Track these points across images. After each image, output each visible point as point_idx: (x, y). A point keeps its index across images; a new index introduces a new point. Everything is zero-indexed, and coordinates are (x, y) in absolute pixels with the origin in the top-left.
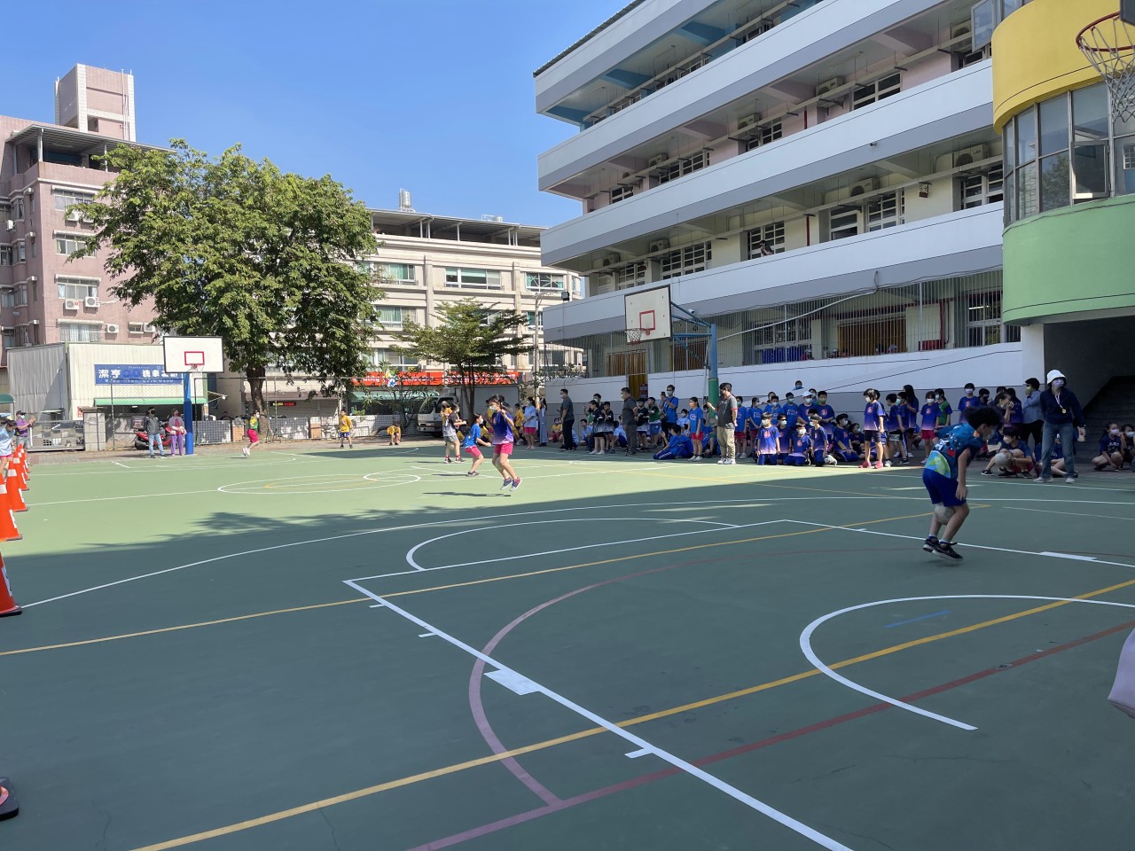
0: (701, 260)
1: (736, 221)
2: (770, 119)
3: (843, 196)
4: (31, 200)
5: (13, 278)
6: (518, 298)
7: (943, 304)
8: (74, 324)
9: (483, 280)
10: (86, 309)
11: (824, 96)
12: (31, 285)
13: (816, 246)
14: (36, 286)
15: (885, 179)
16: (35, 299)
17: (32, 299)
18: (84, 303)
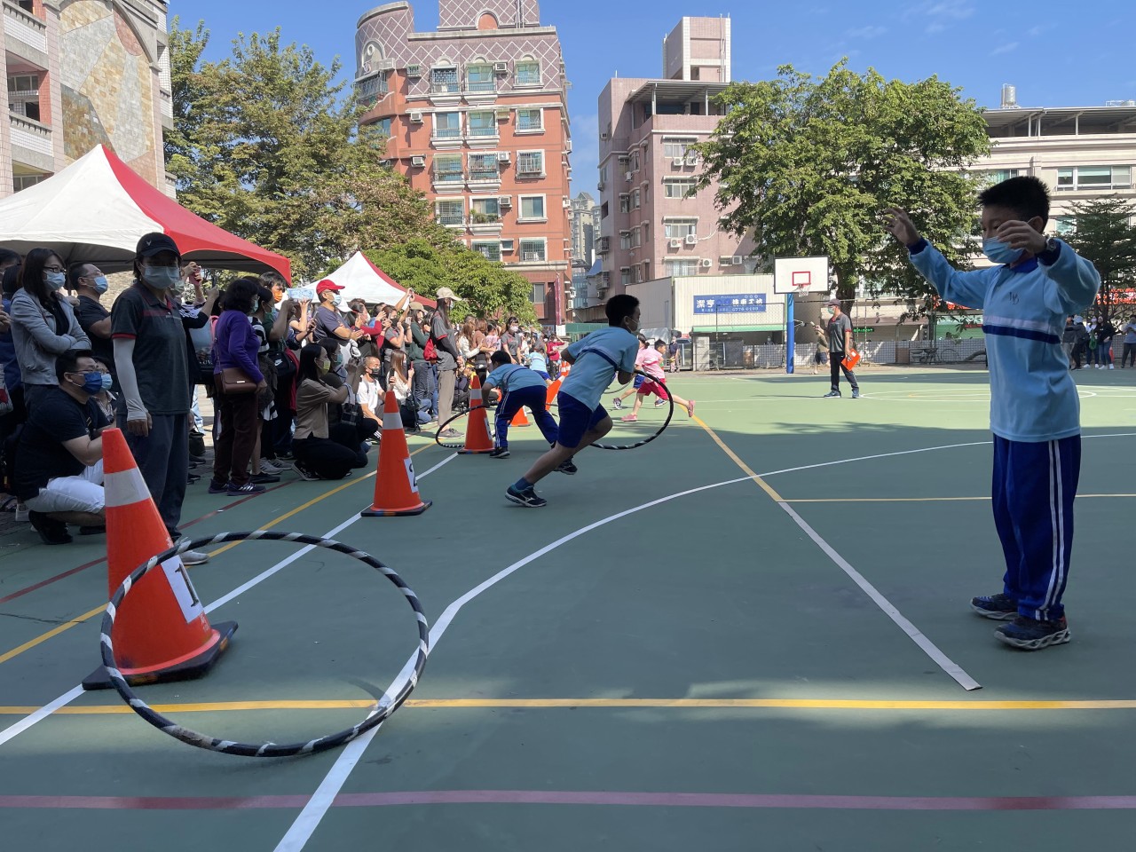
4: (645, 151)
5: (629, 223)
8: (676, 260)
9: (1107, 179)
10: (687, 247)
12: (644, 228)
14: (648, 228)
16: (647, 241)
17: (644, 240)
18: (685, 241)
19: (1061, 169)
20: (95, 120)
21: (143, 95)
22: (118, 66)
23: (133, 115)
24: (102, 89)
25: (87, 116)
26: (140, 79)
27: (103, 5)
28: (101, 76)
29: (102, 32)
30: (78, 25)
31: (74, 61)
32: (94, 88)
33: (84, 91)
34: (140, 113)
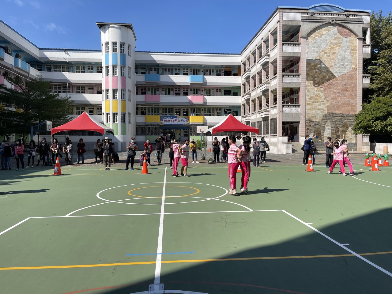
20: (323, 66)
21: (352, 50)
22: (339, 44)
23: (345, 58)
24: (328, 54)
25: (318, 66)
26: (351, 45)
27: (332, 27)
28: (328, 50)
29: (330, 35)
30: (316, 38)
31: (314, 50)
32: (323, 56)
33: (318, 58)
34: (350, 57)
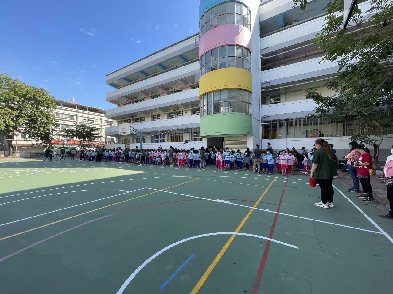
0: (143, 121)
1: (151, 113)
2: (158, 93)
3: (172, 111)
6: (103, 126)
7: (189, 133)
9: (93, 121)
11: (168, 91)
13: (166, 119)
15: (179, 109)
19: (84, 117)
